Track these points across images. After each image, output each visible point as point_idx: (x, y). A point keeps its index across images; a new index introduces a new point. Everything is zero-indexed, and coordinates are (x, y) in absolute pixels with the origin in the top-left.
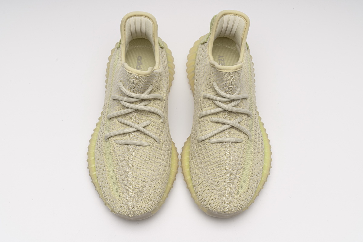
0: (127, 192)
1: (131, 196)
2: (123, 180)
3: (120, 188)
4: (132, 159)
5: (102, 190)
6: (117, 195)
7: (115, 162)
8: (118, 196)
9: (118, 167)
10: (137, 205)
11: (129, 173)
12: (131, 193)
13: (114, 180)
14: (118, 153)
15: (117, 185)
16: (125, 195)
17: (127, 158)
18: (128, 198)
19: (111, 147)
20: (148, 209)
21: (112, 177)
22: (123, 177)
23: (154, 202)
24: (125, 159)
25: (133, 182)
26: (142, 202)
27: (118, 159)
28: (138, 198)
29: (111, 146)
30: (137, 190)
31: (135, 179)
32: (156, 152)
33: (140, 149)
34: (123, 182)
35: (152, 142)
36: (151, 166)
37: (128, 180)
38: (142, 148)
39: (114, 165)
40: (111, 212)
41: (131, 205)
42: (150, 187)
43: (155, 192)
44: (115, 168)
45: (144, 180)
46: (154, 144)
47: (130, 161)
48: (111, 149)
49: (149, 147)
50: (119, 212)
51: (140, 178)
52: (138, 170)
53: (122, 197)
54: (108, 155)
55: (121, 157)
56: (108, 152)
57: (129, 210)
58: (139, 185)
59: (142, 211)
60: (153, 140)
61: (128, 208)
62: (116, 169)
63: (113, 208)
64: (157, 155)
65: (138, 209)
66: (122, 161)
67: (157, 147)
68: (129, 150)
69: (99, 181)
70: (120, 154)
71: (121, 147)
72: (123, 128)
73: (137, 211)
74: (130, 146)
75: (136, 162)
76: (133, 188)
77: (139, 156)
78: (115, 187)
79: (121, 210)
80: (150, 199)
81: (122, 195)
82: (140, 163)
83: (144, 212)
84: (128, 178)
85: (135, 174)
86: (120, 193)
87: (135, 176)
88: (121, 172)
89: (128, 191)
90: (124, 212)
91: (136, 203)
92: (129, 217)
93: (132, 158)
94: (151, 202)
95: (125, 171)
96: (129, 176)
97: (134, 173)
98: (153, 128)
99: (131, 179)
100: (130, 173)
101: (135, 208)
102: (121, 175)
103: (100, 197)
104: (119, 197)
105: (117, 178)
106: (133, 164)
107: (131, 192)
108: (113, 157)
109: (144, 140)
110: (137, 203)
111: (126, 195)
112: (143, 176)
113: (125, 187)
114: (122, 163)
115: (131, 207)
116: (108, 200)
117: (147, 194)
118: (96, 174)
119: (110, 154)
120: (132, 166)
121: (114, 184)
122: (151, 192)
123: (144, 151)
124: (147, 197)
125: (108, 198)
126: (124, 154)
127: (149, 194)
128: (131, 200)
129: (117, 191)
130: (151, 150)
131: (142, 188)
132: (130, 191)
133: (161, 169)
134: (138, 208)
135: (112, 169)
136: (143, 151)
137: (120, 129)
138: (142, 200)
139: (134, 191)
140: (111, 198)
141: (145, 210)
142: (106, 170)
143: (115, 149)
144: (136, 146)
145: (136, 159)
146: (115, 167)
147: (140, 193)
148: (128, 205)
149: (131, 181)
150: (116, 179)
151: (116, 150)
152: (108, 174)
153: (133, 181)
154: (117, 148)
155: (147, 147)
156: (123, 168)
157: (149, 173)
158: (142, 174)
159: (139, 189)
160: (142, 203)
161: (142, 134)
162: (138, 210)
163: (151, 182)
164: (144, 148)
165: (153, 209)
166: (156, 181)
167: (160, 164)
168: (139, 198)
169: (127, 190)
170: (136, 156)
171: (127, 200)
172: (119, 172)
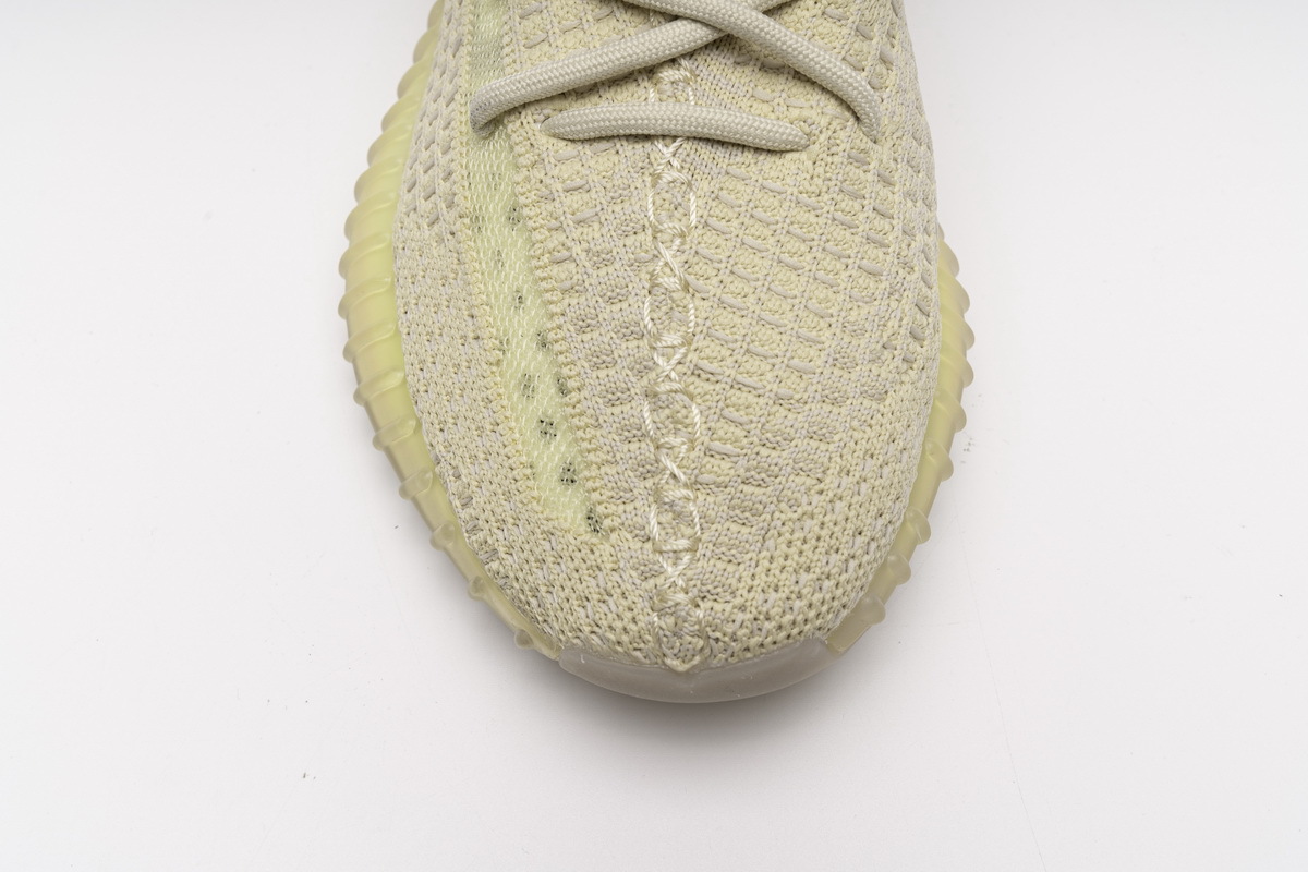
0: (649, 483)
1: (678, 515)
2: (615, 397)
3: (591, 457)
4: (678, 241)
5: (453, 486)
6: (568, 510)
7: (555, 270)
8: (581, 516)
9: (574, 302)
10: (733, 581)
11: (658, 337)
12: (684, 492)
13: (546, 400)
14: (575, 200)
15: (570, 437)
16: (629, 507)
17: (641, 237)
18: (655, 530)
19: (517, 167)
20: (812, 614)
21: (527, 386)
22: (619, 375)
23: (853, 564)
24: (629, 241)
25: (695, 410)
26: (772, 559)
27: (577, 249)
28: (735, 528)
29: (522, 160)
30: (726, 465)
31: (708, 387)
32: (855, 196)
33: (733, 169)
34: (617, 410)
35: (824, 122)
36: (822, 293)
37: (652, 395)
38: (754, 168)
39: (540, 293)
40: (524, 640)
41: (681, 583)
42: (823, 446)
43: (863, 485)
44: (552, 315)
45: (782, 391)
46: (842, 135)
47: (668, 255)
48: (519, 178)
49: (804, 156)
50: (586, 642)
51: (748, 381)
52: (726, 317)
53: (607, 523)
54: (497, 231)
55: (593, 232)
56: (495, 208)
57: (671, 621)
58: (740, 433)
59: (768, 625)
60: (832, 107)
61: (663, 600)
62: (558, 320)
63: (537, 611)
64: (861, 216)
65: (742, 608)
66: (602, 259)
67: (859, 159)
68: (656, 177)
69: (425, 426)
70: (588, 213)
71: (592, 163)
72: (605, 28)
73: (729, 629)
74: (660, 145)
75: (709, 260)
76: (693, 455)
77: (735, 223)
78: (552, 455)
79: (604, 623)
80: (825, 533)
81: (612, 513)
82: (739, 269)
83: (783, 634)
84: (653, 375)
85: (712, 349)
86: (595, 496)
87: (704, 364)
88: (600, 338)
89: (653, 474)
90: (625, 638)
91: (720, 565)
92: (671, 670)
93: (682, 235)
94: (834, 558)
95: (631, 331)
96: (660, 361)
97: (699, 342)
98: (826, 26)
99: (676, 386)
100: (671, 338)
101: (718, 607)
102: (601, 360)
103: (434, 543)
104: (583, 527)
105: (571, 384)
106: (691, 279)
107: (683, 477)
108: (537, 236)
109: (766, 108)
110: (731, 568)
111: (638, 504)
112: (765, 367)
113: (634, 446)
114: (603, 272)
115: (681, 597)
116: (502, 550)
117: (805, 500)
118: (405, 381)
119: (514, 216)
120: (686, 287)
121: (546, 428)
122: (830, 482)
123: (769, 184)
124: (808, 523)
125: (499, 540)
126: (617, 208)
127: (816, 499)
128: (683, 543)
129: (569, 478)
130: (817, 181)
131: (764, 452)
132: (676, 471)
133: (894, 323)
134: (738, 601)
135: (524, 325)
136: (763, 187)
137: (580, 34)
138: (770, 543)
139: (706, 478)
140: (518, 535)
141: (789, 617)
142: (484, 334)
143: (548, 180)
144: (706, 152)
145: (710, 237)
146: (553, 308)
147: (748, 489)
148: (660, 580)
149: (678, 397)
150: (563, 391)
151: (560, 187)
152: (498, 363)
153: (692, 398)
154: (566, 170)
155: (789, 156)
156: (616, 308)
157: (812, 342)
158: (760, 350)
159: (742, 462)
160: (766, 563)
161: (748, 70)
162: (740, 617)
163: (827, 408)
164: (767, 162)
165: (844, 613)
166: (867, 403)
167: (885, 284)
168: (745, 530)
169: (648, 470)
170: (713, 221)
171: (649, 545)
172: (586, 337)
